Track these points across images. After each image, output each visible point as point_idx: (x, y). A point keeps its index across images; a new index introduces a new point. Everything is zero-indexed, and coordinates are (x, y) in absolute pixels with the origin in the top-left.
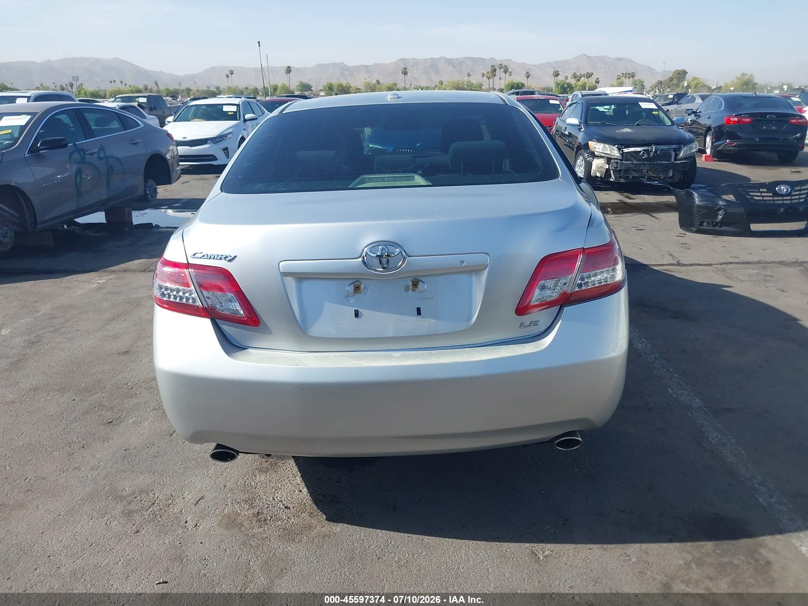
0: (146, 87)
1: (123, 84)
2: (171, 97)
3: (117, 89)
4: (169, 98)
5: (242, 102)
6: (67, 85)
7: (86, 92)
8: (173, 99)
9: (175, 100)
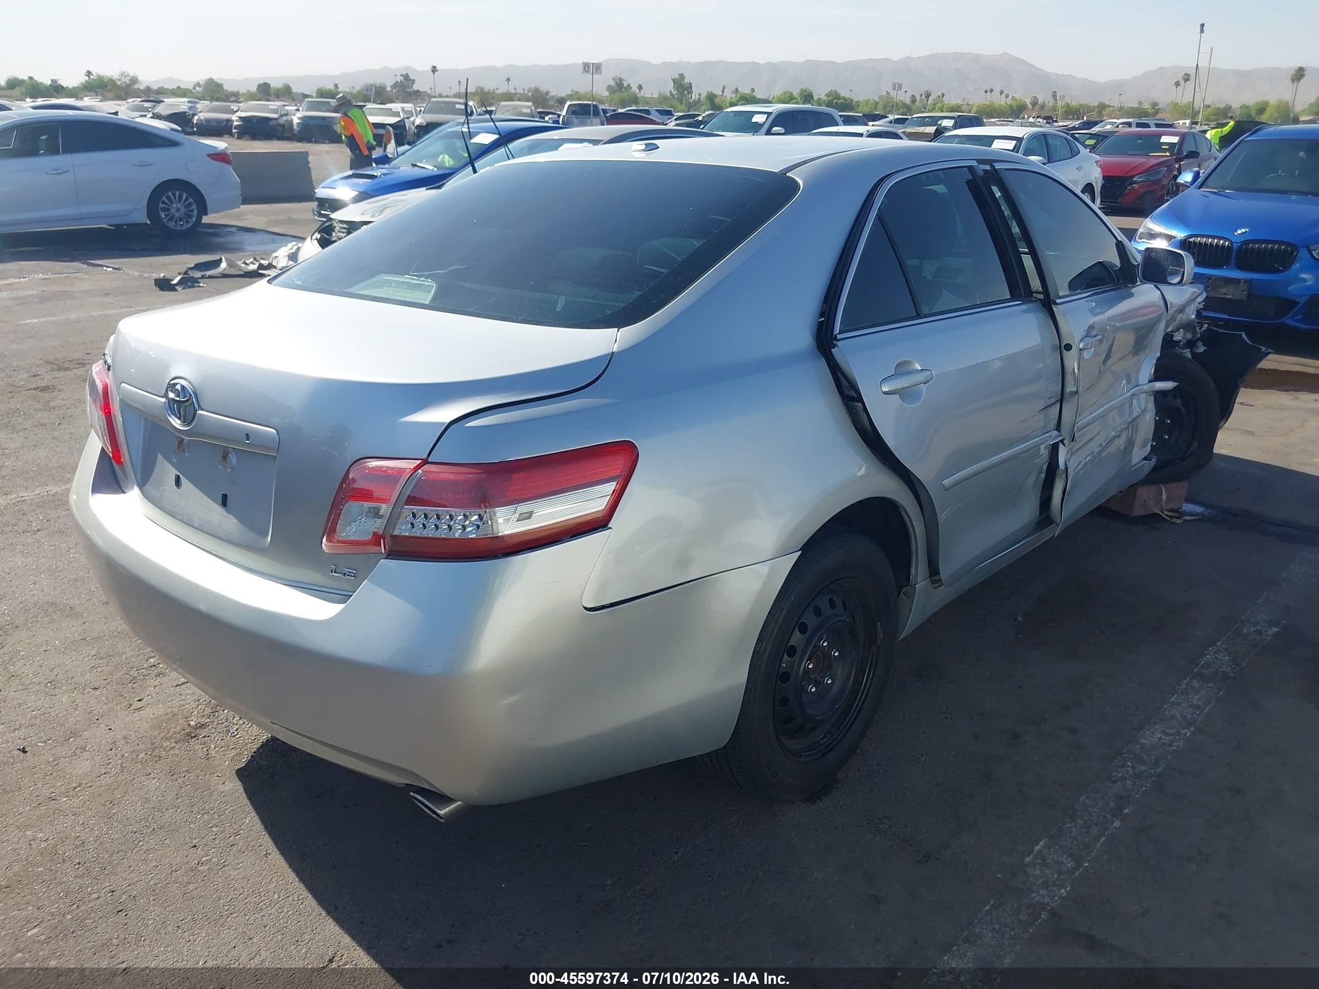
0: (1035, 101)
1: (1004, 95)
2: (1044, 119)
3: (988, 103)
4: (1041, 120)
5: (1029, 135)
6: (921, 95)
7: (942, 107)
8: (1047, 123)
9: (1049, 123)
